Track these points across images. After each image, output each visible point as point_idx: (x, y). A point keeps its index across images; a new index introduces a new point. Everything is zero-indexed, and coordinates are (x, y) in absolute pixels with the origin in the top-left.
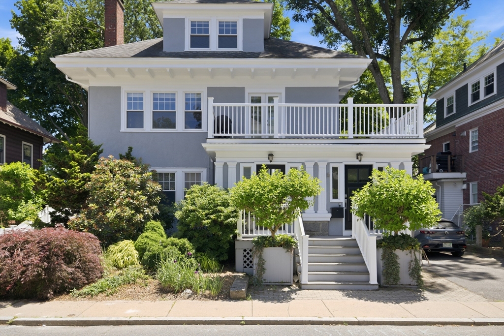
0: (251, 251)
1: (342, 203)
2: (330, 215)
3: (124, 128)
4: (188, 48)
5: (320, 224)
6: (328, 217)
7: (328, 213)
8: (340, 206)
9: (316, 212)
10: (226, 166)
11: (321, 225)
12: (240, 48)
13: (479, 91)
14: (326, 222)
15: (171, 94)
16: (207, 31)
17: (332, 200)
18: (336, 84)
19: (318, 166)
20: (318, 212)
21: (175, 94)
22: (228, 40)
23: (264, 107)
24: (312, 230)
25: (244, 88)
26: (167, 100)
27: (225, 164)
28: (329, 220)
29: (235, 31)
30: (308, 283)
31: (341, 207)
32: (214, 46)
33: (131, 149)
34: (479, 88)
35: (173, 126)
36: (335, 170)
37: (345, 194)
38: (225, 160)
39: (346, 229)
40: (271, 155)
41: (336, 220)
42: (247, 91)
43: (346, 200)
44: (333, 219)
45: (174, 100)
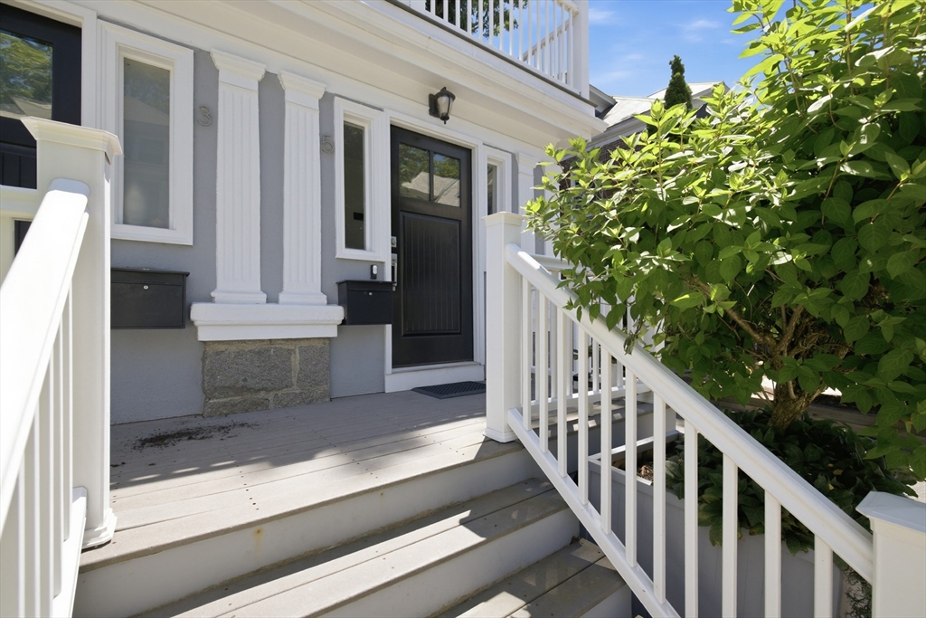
1: (381, 264)
2: (338, 313)
5: (290, 352)
6: (326, 318)
7: (329, 303)
8: (373, 276)
9: (272, 299)
11: (296, 360)
14: (319, 345)
17: (343, 252)
19: (281, 93)
20: (282, 297)
24: (251, 383)
28: (333, 333)
31: (378, 279)
36: (354, 139)
37: (392, 235)
39: (396, 364)
41: (360, 331)
43: (396, 255)
44: (345, 327)
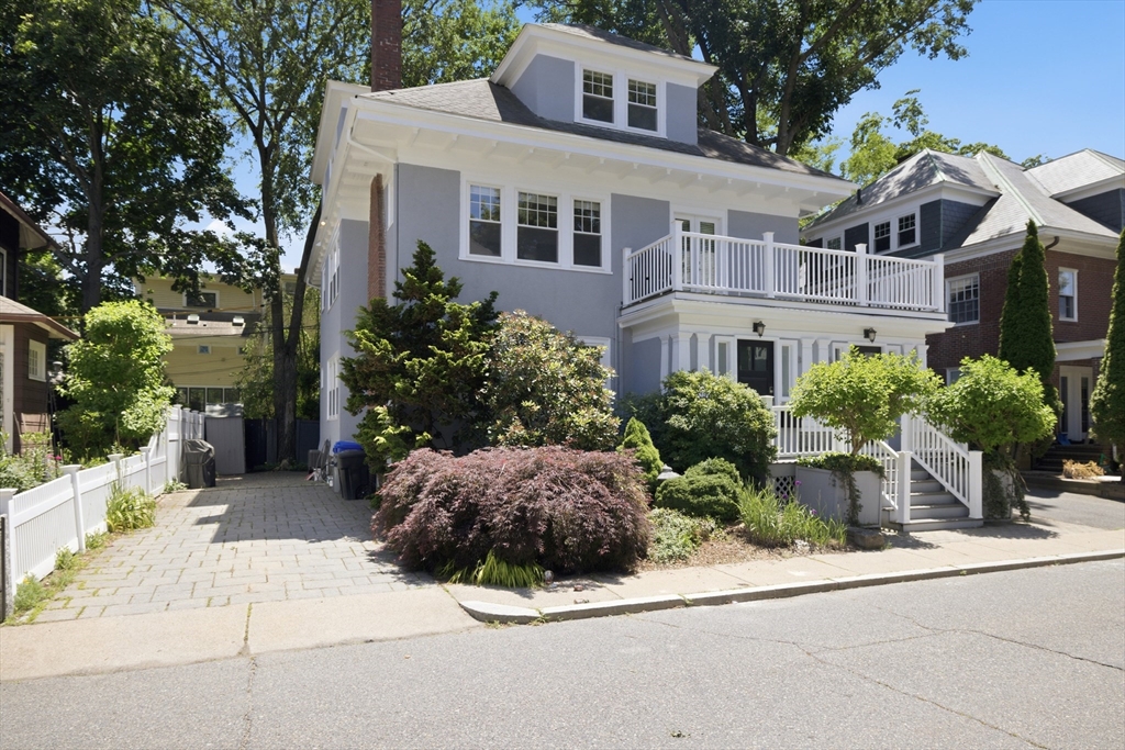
0: (785, 479)
3: (465, 252)
4: (579, 117)
10: (694, 339)
12: (661, 132)
13: (889, 237)
15: (550, 198)
16: (609, 92)
18: (794, 214)
19: (818, 345)
21: (556, 198)
22: (642, 115)
23: (695, 239)
25: (668, 203)
26: (543, 207)
27: (694, 335)
29: (652, 101)
30: (912, 522)
32: (620, 121)
33: (494, 295)
34: (888, 231)
35: (554, 258)
38: (693, 329)
40: (757, 326)
42: (673, 209)
45: (554, 209)
